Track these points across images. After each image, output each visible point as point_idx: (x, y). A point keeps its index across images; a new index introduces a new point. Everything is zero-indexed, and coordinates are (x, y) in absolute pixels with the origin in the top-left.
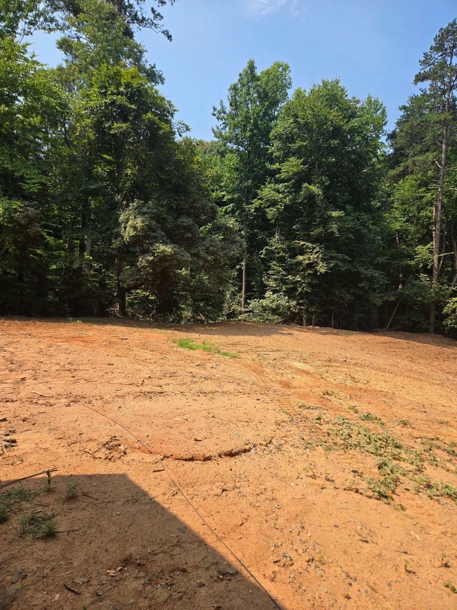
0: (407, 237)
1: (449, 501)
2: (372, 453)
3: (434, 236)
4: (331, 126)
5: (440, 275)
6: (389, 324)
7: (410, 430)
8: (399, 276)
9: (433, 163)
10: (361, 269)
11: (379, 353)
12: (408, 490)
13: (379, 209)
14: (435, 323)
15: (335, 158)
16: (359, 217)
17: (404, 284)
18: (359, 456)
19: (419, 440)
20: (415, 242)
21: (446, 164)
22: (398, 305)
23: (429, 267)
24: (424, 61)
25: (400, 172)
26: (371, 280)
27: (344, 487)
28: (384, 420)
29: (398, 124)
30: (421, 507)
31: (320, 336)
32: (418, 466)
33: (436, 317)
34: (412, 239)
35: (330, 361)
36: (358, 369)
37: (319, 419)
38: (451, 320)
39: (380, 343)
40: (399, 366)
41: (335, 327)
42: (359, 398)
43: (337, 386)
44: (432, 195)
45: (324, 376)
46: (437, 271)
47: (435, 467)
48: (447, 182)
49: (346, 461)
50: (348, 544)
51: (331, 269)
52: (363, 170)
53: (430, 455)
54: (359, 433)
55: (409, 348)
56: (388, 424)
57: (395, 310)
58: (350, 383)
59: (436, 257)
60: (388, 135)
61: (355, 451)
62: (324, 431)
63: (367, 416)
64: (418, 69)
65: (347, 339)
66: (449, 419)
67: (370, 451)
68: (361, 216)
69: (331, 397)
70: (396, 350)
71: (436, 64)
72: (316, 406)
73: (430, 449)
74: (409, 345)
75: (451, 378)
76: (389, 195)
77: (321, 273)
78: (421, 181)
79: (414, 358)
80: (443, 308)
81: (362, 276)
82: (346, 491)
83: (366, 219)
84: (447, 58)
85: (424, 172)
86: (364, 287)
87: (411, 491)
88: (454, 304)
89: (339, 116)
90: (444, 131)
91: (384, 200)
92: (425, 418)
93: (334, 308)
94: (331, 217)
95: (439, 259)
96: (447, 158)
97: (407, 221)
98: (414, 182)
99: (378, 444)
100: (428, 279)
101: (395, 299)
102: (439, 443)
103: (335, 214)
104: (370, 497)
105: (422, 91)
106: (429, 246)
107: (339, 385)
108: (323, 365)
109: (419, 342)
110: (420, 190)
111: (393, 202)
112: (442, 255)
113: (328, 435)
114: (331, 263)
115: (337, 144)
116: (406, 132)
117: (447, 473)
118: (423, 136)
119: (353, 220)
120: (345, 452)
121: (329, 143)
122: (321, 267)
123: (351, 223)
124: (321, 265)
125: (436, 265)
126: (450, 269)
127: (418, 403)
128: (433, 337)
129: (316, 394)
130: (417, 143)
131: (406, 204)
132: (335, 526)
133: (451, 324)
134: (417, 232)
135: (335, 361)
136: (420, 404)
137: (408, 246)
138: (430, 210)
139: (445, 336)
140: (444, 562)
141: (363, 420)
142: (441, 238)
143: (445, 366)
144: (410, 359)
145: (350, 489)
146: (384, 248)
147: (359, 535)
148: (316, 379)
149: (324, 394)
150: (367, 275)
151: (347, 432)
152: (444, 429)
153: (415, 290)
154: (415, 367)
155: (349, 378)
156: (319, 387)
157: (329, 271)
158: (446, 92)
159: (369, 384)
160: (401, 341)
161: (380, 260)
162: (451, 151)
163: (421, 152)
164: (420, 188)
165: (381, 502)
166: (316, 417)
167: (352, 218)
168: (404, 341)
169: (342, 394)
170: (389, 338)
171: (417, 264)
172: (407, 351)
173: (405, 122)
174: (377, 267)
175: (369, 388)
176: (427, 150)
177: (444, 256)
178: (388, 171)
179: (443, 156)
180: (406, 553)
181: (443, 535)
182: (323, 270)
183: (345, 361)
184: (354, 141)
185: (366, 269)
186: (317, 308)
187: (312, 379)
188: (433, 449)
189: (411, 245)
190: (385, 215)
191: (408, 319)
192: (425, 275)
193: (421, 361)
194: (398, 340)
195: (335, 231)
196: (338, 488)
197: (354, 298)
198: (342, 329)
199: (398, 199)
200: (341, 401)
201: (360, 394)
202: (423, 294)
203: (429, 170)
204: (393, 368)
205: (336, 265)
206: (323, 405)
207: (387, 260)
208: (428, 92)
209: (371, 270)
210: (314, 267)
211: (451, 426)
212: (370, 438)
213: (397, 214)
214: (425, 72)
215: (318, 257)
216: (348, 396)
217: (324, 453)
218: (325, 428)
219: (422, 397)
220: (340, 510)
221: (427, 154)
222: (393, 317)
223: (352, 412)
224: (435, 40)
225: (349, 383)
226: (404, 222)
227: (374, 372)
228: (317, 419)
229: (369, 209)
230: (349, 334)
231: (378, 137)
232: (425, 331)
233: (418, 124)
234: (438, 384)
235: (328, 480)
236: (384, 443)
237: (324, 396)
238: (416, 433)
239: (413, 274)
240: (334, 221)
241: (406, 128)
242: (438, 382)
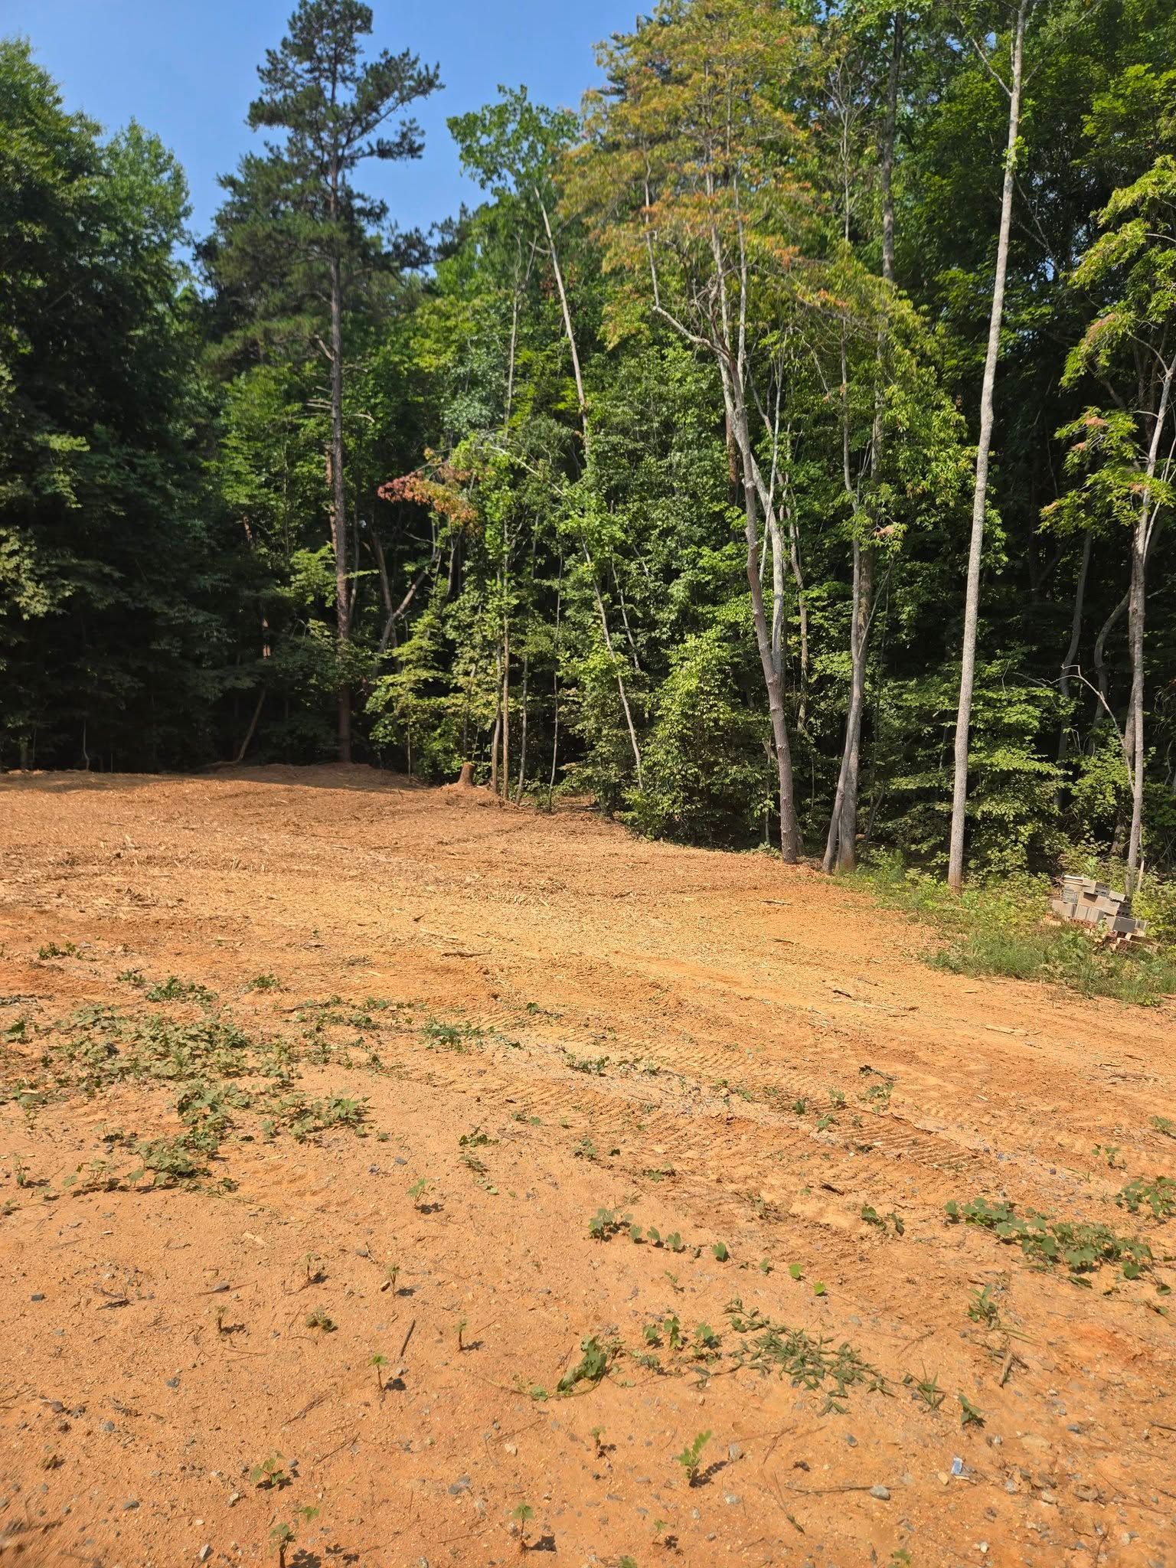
0: (270, 526)
1: (341, 1133)
2: (170, 1078)
3: (333, 527)
4: (18, 180)
5: (353, 625)
6: (244, 748)
7: (277, 996)
8: (260, 626)
9: (314, 343)
10: (157, 605)
11: (215, 824)
12: (249, 1139)
13: (191, 444)
14: (352, 736)
15: (44, 279)
16: (136, 460)
17: (273, 643)
18: (132, 1097)
19: (294, 1017)
20: (291, 540)
21: (343, 353)
22: (262, 698)
23: (329, 604)
24: (269, 72)
25: (235, 354)
26: (185, 632)
27: (74, 1189)
28: (212, 988)
29: (222, 221)
30: (276, 1168)
31: (47, 796)
32: (280, 1075)
33: (353, 723)
34: (282, 533)
35: (72, 862)
36: (156, 871)
37: (20, 1027)
38: (385, 727)
39: (221, 798)
40: (266, 848)
41: (95, 768)
42: (149, 947)
43: (87, 927)
44: (320, 424)
45: (47, 907)
46: (347, 613)
47: (322, 1066)
48: (352, 397)
49: (91, 1119)
50: (70, 1329)
51: (65, 603)
52: (132, 329)
53: (316, 1043)
54: (140, 1037)
55: (292, 801)
56: (223, 996)
57: (258, 711)
58: (129, 912)
59: (341, 578)
60: (197, 247)
61: (124, 1084)
62: (35, 1056)
63: (169, 988)
64: (256, 90)
65: (130, 797)
66: (369, 951)
67: (165, 1073)
68: (139, 457)
69: (68, 958)
70: (261, 811)
71: (299, 89)
72: (16, 993)
73: (318, 1029)
74: (292, 795)
75: (382, 858)
76: (215, 412)
77: (33, 617)
78: (290, 385)
79: (303, 824)
80: (366, 699)
81: (160, 622)
82: (81, 1197)
83: (157, 469)
84: (323, 82)
85: (294, 363)
86: (169, 652)
87: (257, 1140)
88: (388, 691)
89: (41, 154)
90: (333, 269)
91: (203, 421)
92: (318, 961)
93: (85, 713)
94: (46, 450)
95: (349, 583)
96: (345, 338)
97: (267, 484)
98: (272, 385)
99: (186, 1051)
100: (327, 633)
101: (252, 685)
102: (338, 1011)
103: (60, 443)
104: (147, 1190)
105: (271, 150)
106: (323, 551)
107: (95, 924)
108: (49, 877)
109: (316, 786)
110: (288, 408)
111: (225, 432)
112: (353, 575)
113: (46, 1066)
114: (63, 586)
115: (41, 237)
116: (242, 250)
117: (347, 1073)
118: (285, 269)
119: (118, 465)
120: (92, 1096)
121: (17, 229)
122: (31, 598)
123: (112, 474)
124: (30, 592)
125: (343, 599)
126: (374, 609)
127: (305, 929)
128: (348, 771)
129: (18, 960)
130: (273, 285)
131: (257, 439)
132: (34, 1298)
133: (384, 737)
134: (292, 515)
135: (86, 862)
136: (308, 930)
137: (273, 548)
138: (319, 462)
139: (375, 765)
140: (313, 1274)
141: (156, 1000)
142: (349, 534)
143: (371, 834)
144: (292, 828)
145: (93, 1188)
146: (213, 552)
147: (105, 1293)
148: (22, 918)
149: (43, 957)
150: (172, 619)
151: (102, 1041)
152: (356, 977)
153: (300, 658)
154: (304, 845)
155: (127, 899)
156: (30, 940)
157: (60, 611)
158: (327, 169)
159: (184, 905)
160: (274, 786)
161: (206, 581)
162: (353, 321)
163: (284, 311)
164: (289, 403)
165: (176, 1191)
166: (12, 1023)
167: (113, 461)
168: (281, 786)
169: (103, 946)
170: (245, 783)
171: (302, 596)
172: (288, 810)
173: (237, 221)
174: (201, 600)
175: (182, 915)
176: (298, 310)
177: (361, 578)
178: (203, 345)
179: (334, 329)
180: (227, 1288)
181: (319, 1215)
182: (40, 609)
183: (118, 855)
184: (96, 241)
185: (170, 604)
186: (30, 717)
187: (8, 922)
188: (326, 1026)
189: (282, 547)
190: (206, 464)
191: (291, 732)
192: (321, 623)
193: (320, 830)
194: (267, 786)
195: (67, 491)
196: (55, 1198)
197: (142, 685)
198: (116, 771)
199: (238, 424)
200: (96, 966)
201: (153, 935)
202: (318, 669)
203: (305, 360)
204: (251, 855)
205: (80, 593)
206: (37, 987)
207: (226, 581)
208: (286, 158)
209: (183, 607)
210: (8, 597)
211: (372, 966)
212: (166, 1042)
213: (240, 464)
214: (273, 100)
215: (17, 568)
216: (120, 948)
217: (23, 1117)
218: (36, 1049)
219: (315, 913)
220: (56, 1253)
221: (299, 318)
222: (252, 729)
223: (126, 987)
224: (292, 27)
225: (126, 911)
226: (260, 486)
227: (199, 873)
228: (14, 1030)
229: (163, 443)
230: (135, 784)
231: (166, 246)
232: (332, 758)
233: (269, 236)
234: (352, 878)
235: (30, 1184)
236: (202, 1045)
237: (45, 963)
238: (289, 1001)
239: (292, 619)
240: (59, 465)
241: (240, 235)
242: (353, 873)
